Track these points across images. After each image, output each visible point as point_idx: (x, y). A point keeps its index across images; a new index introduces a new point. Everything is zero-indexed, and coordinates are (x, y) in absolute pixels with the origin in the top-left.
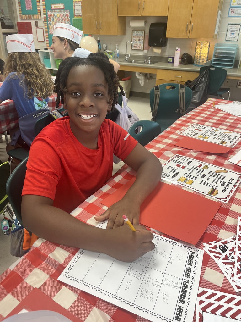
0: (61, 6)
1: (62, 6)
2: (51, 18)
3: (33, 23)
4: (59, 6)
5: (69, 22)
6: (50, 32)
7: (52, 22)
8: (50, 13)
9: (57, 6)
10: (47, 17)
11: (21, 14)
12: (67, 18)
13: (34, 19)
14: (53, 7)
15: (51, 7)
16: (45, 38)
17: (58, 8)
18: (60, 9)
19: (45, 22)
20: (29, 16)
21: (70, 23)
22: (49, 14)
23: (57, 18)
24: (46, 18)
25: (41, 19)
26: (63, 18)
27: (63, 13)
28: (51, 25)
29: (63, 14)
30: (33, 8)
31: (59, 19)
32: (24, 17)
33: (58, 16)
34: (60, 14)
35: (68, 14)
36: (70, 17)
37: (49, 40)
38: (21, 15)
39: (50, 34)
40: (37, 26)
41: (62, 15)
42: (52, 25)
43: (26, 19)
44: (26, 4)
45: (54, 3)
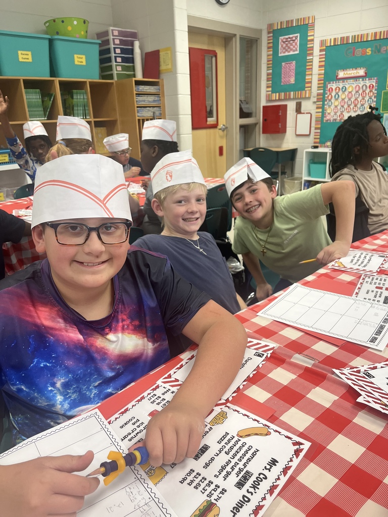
0: (358, 71)
1: (361, 72)
2: (333, 94)
3: (291, 106)
4: (355, 71)
5: (373, 98)
6: (325, 119)
7: (333, 100)
8: (333, 86)
9: (351, 72)
10: (324, 94)
11: (270, 93)
12: (371, 91)
13: (294, 99)
14: (341, 74)
15: (337, 76)
16: (313, 129)
17: (353, 75)
18: (356, 78)
19: (317, 101)
20: (285, 95)
21: (375, 99)
22: (329, 87)
23: (346, 93)
24: (323, 96)
25: (309, 98)
26: (361, 92)
27: (361, 83)
28: (329, 106)
29: (361, 86)
30: (296, 80)
31: (350, 95)
32: (275, 96)
33: (350, 90)
34: (354, 86)
35: (374, 84)
36: (375, 90)
37: (320, 133)
38: (269, 95)
39: (325, 121)
40: (298, 110)
41: (359, 86)
42: (333, 105)
43: (280, 100)
44: (283, 75)
45: (344, 68)
